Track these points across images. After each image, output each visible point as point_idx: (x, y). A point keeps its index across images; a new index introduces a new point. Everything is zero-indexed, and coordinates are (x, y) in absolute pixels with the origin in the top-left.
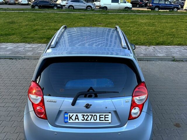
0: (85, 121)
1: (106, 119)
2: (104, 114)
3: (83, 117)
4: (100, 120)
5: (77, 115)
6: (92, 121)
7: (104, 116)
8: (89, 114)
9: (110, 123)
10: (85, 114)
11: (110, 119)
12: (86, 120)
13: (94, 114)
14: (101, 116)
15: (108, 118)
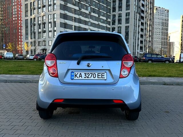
0: (86, 78)
1: (103, 77)
2: (101, 73)
3: (85, 75)
4: (98, 78)
5: (80, 74)
6: (92, 78)
7: (101, 75)
8: (89, 73)
9: (105, 80)
10: (87, 73)
11: (105, 77)
12: (88, 77)
13: (93, 73)
14: (99, 75)
15: (104, 76)
